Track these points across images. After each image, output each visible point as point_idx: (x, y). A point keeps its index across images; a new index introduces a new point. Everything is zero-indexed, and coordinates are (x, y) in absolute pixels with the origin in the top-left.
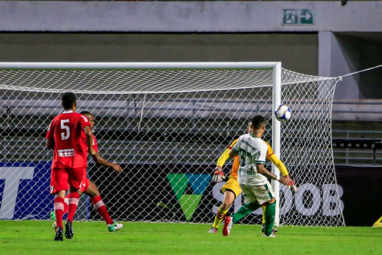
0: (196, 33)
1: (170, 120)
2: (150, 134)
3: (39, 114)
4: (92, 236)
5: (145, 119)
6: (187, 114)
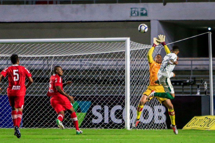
0: (82, 22)
6: (77, 68)
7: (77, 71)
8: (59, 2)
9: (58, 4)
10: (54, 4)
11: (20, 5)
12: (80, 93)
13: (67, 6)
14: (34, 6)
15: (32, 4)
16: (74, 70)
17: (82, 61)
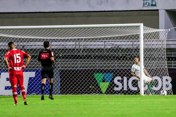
0: (105, 11)
2: (86, 56)
3: (36, 48)
5: (84, 49)
6: (103, 47)
17: (106, 42)
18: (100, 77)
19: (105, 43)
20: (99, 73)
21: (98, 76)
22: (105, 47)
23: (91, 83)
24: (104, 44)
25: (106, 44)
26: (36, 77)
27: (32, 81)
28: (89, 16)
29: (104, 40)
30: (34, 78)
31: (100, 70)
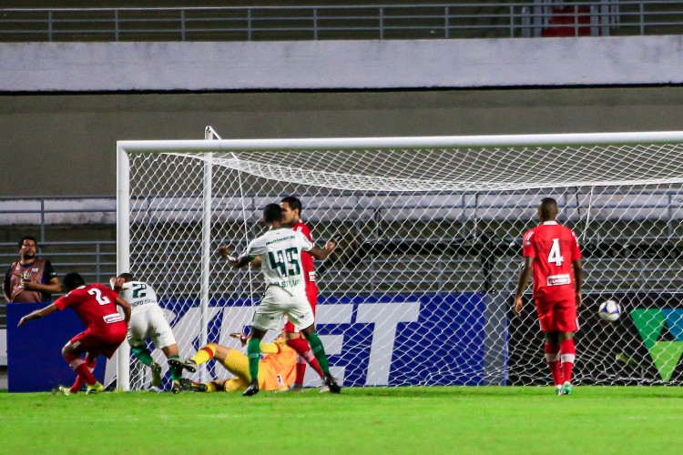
0: (671, 85)
1: (634, 224)
2: (604, 246)
3: (425, 219)
4: (515, 410)
5: (594, 225)
6: (663, 213)
7: (662, 223)
8: (608, 30)
9: (606, 35)
10: (594, 35)
11: (499, 40)
12: (671, 287)
13: (629, 41)
14: (537, 40)
15: (532, 35)
16: (641, 221)
17: (675, 197)
18: (655, 323)
19: (670, 202)
20: (653, 307)
21: (647, 317)
22: (670, 216)
23: (622, 344)
24: (666, 202)
25: (673, 202)
26: (421, 319)
27: (408, 333)
28: (612, 103)
29: (668, 190)
30: (414, 325)
31: (654, 295)
